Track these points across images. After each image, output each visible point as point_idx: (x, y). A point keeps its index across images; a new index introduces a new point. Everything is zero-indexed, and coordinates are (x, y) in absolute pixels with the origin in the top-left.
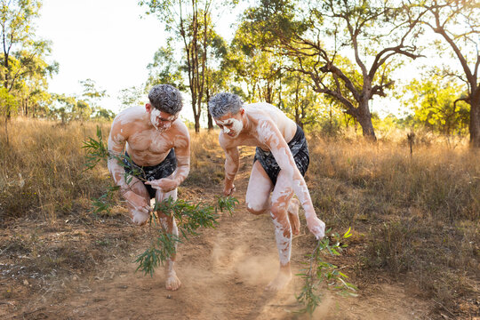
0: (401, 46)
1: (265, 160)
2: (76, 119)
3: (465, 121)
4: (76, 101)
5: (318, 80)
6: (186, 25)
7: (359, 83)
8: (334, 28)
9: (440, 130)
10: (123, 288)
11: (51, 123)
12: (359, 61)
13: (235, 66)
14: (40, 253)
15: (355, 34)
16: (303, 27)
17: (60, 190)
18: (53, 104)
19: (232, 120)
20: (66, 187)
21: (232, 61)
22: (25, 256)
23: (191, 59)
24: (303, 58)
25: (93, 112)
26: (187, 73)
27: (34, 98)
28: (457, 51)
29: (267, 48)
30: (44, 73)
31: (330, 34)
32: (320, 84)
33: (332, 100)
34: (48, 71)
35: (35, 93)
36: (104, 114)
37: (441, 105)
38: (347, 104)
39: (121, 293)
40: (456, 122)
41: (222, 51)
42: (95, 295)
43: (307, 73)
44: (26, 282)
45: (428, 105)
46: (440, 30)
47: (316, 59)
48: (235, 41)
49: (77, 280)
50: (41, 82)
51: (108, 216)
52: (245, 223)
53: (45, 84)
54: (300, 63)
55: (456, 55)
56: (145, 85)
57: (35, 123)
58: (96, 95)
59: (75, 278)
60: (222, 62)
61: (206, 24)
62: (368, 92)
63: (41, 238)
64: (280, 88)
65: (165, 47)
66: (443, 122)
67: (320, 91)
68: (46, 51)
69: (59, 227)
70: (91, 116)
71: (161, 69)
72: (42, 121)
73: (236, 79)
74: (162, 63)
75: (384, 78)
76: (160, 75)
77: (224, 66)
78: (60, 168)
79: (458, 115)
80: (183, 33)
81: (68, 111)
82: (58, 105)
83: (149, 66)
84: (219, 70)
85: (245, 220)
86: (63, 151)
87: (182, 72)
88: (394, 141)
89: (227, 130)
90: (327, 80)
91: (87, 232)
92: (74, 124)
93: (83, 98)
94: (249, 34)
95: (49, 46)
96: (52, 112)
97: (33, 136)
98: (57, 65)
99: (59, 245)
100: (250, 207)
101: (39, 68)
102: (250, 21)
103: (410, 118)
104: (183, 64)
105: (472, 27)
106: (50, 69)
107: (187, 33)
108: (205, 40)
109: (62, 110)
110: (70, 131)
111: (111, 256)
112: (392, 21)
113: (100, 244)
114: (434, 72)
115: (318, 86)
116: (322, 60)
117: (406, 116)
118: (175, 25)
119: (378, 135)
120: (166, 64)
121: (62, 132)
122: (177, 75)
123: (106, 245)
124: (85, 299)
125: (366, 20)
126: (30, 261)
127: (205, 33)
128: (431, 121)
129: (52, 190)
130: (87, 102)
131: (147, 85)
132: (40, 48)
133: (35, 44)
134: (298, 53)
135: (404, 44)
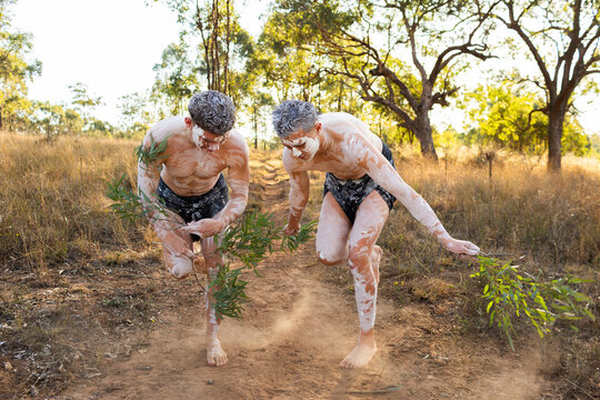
0: (469, 44)
1: (339, 191)
2: (65, 133)
3: (541, 137)
4: (64, 110)
5: (366, 86)
6: (204, 16)
7: (416, 89)
8: (387, 21)
9: (511, 147)
10: (145, 369)
11: (33, 138)
12: (416, 62)
13: (264, 67)
14: (26, 320)
15: (412, 29)
16: (349, 19)
17: (50, 230)
18: (35, 114)
19: (304, 139)
20: (58, 224)
21: (261, 62)
22: (5, 326)
23: (210, 58)
24: (349, 59)
25: (86, 123)
26: (206, 76)
27: (10, 106)
28: (534, 51)
29: (303, 46)
30: (22, 74)
31: (381, 29)
32: (369, 91)
33: (383, 110)
34: (27, 72)
35: (11, 100)
36: (99, 126)
37: (513, 117)
38: (402, 115)
39: (143, 378)
40: (530, 138)
41: (248, 49)
42: (107, 381)
43: (352, 77)
44: (8, 365)
45: (498, 116)
46: (514, 26)
47: (364, 58)
48: (263, 36)
49: (80, 359)
50: (19, 86)
51: (115, 263)
52: (297, 271)
53: (24, 88)
54: (345, 65)
55: (532, 56)
56: (151, 90)
57: (12, 139)
58: (89, 102)
59: (77, 357)
60: (248, 63)
61: (228, 14)
62: (428, 101)
63: (26, 297)
64: (319, 95)
65: (178, 42)
66: (516, 138)
67: (368, 99)
68: (25, 48)
69: (51, 280)
70: (83, 129)
71: (171, 70)
72: (21, 135)
73: (265, 84)
74: (172, 64)
75: (446, 84)
76: (171, 79)
77: (251, 67)
78: (50, 199)
79: (532, 129)
80: (200, 25)
81: (53, 122)
82: (41, 116)
83: (156, 67)
84: (245, 72)
85: (296, 267)
86: (52, 176)
87: (198, 74)
88: (459, 160)
89: (297, 153)
90: (378, 86)
91: (89, 287)
92: (62, 139)
93: (72, 107)
94: (282, 29)
95: (29, 41)
96: (33, 124)
97: (12, 156)
98: (39, 64)
99: (53, 307)
100: (322, 257)
101: (16, 70)
102: (283, 11)
103: (473, 132)
104: (199, 65)
105: (550, 22)
106: (31, 69)
107: (205, 25)
108: (228, 35)
109: (47, 121)
110: (58, 148)
111: (125, 322)
112: (457, 13)
113: (109, 305)
114: (502, 77)
115: (367, 93)
116: (372, 60)
117: (469, 130)
118: (189, 15)
119: (440, 154)
120: (178, 64)
121: (48, 150)
122: (191, 79)
123: (117, 306)
124: (93, 388)
125: (426, 12)
126: (13, 333)
127: (227, 26)
128: (502, 137)
129: (40, 230)
130: (77, 112)
131: (154, 90)
132: (17, 42)
133: (10, 38)
134: (341, 52)
135: (472, 43)
